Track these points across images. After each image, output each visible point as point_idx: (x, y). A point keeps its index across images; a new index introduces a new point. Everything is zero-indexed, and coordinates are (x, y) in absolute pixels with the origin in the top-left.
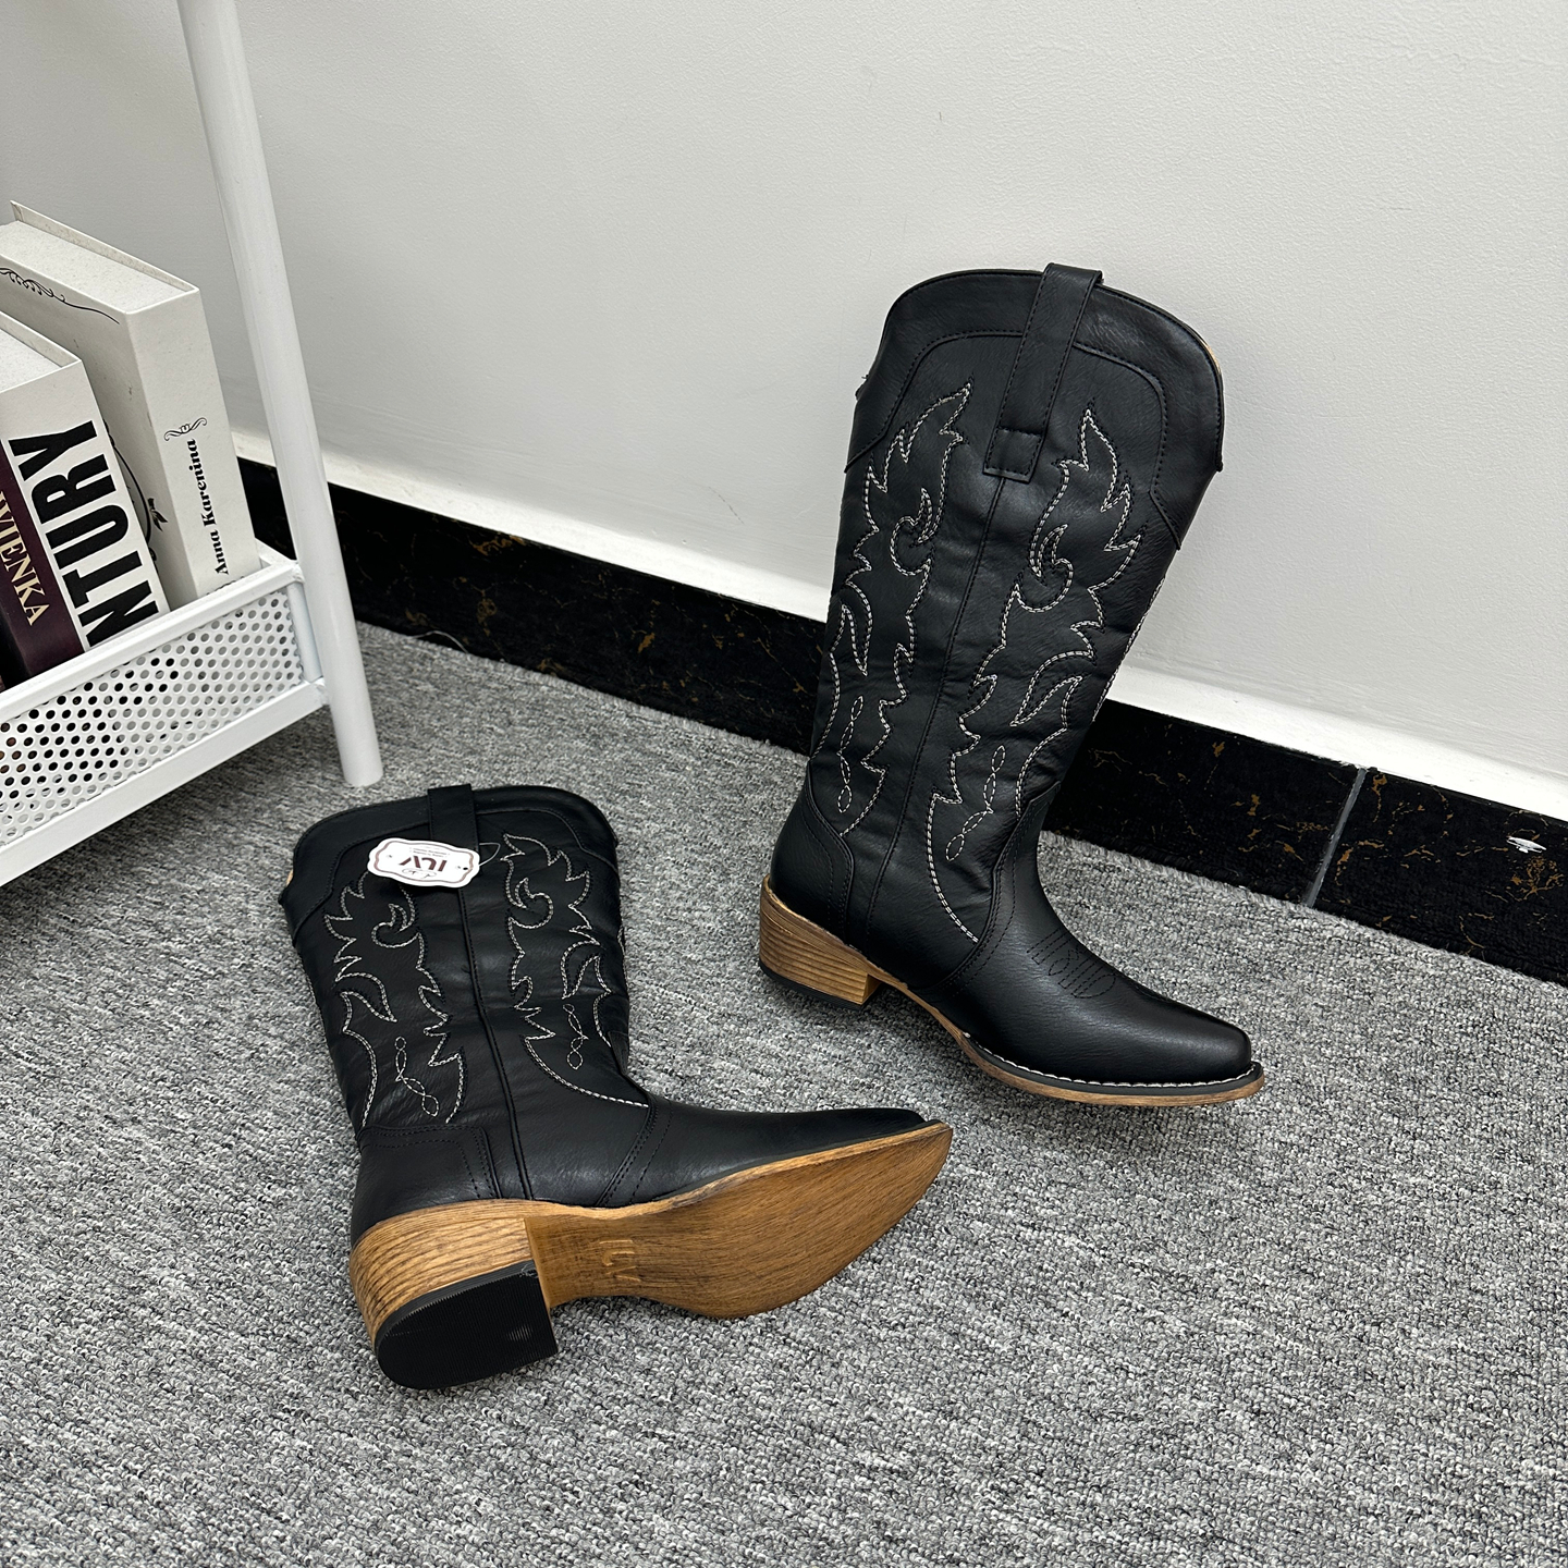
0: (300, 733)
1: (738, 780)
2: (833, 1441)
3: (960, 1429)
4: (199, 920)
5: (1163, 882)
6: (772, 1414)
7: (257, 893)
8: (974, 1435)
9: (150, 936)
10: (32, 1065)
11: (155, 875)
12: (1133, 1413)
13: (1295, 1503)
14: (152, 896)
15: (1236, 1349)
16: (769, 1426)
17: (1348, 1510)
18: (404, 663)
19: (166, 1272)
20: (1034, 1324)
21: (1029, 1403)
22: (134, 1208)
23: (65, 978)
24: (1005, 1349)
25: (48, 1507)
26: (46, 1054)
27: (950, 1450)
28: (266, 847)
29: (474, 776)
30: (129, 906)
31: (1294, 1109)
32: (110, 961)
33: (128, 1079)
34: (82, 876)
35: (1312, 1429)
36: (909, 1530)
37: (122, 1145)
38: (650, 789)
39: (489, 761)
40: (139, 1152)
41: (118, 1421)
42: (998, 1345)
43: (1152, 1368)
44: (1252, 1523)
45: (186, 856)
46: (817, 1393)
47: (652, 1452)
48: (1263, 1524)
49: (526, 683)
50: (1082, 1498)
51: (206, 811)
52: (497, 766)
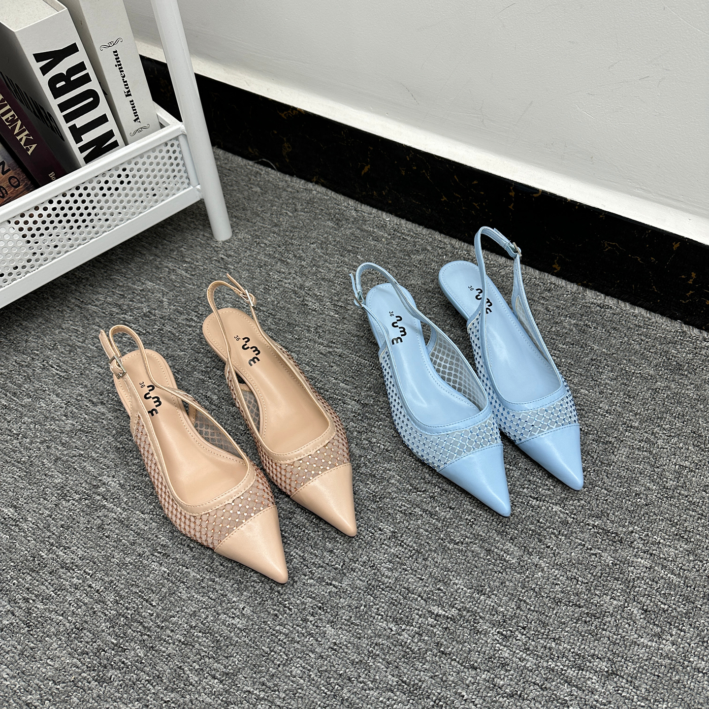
0: (194, 211)
1: (409, 247)
2: (419, 599)
3: (485, 600)
4: (140, 305)
5: (635, 316)
6: (390, 581)
7: (168, 293)
8: (492, 604)
9: (117, 311)
10: (58, 372)
11: (120, 280)
12: (578, 603)
13: (659, 661)
14: (119, 291)
15: (638, 575)
16: (388, 587)
17: (688, 668)
18: (247, 176)
19: (110, 479)
20: (531, 550)
21: (523, 591)
22: (98, 446)
23: (76, 330)
24: (514, 561)
25: (49, 586)
26: (65, 367)
27: (479, 610)
28: (174, 270)
29: (276, 238)
30: (108, 295)
31: (690, 448)
32: (98, 323)
33: (101, 382)
34: (87, 279)
35: (675, 623)
36: (453, 649)
37: (96, 414)
38: (362, 250)
39: (283, 231)
40: (103, 419)
41: (83, 549)
42: (510, 559)
43: (591, 580)
44: (634, 669)
45: (137, 271)
46: (414, 573)
47: (330, 592)
48: (642, 670)
49: (306, 189)
50: (545, 644)
51: (147, 249)
52: (287, 233)
